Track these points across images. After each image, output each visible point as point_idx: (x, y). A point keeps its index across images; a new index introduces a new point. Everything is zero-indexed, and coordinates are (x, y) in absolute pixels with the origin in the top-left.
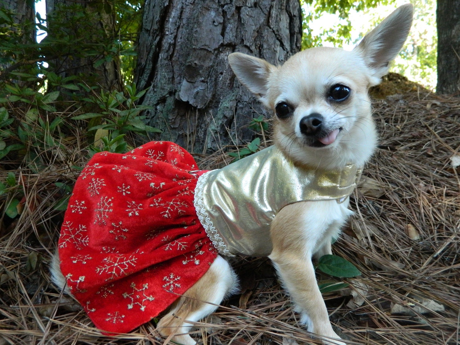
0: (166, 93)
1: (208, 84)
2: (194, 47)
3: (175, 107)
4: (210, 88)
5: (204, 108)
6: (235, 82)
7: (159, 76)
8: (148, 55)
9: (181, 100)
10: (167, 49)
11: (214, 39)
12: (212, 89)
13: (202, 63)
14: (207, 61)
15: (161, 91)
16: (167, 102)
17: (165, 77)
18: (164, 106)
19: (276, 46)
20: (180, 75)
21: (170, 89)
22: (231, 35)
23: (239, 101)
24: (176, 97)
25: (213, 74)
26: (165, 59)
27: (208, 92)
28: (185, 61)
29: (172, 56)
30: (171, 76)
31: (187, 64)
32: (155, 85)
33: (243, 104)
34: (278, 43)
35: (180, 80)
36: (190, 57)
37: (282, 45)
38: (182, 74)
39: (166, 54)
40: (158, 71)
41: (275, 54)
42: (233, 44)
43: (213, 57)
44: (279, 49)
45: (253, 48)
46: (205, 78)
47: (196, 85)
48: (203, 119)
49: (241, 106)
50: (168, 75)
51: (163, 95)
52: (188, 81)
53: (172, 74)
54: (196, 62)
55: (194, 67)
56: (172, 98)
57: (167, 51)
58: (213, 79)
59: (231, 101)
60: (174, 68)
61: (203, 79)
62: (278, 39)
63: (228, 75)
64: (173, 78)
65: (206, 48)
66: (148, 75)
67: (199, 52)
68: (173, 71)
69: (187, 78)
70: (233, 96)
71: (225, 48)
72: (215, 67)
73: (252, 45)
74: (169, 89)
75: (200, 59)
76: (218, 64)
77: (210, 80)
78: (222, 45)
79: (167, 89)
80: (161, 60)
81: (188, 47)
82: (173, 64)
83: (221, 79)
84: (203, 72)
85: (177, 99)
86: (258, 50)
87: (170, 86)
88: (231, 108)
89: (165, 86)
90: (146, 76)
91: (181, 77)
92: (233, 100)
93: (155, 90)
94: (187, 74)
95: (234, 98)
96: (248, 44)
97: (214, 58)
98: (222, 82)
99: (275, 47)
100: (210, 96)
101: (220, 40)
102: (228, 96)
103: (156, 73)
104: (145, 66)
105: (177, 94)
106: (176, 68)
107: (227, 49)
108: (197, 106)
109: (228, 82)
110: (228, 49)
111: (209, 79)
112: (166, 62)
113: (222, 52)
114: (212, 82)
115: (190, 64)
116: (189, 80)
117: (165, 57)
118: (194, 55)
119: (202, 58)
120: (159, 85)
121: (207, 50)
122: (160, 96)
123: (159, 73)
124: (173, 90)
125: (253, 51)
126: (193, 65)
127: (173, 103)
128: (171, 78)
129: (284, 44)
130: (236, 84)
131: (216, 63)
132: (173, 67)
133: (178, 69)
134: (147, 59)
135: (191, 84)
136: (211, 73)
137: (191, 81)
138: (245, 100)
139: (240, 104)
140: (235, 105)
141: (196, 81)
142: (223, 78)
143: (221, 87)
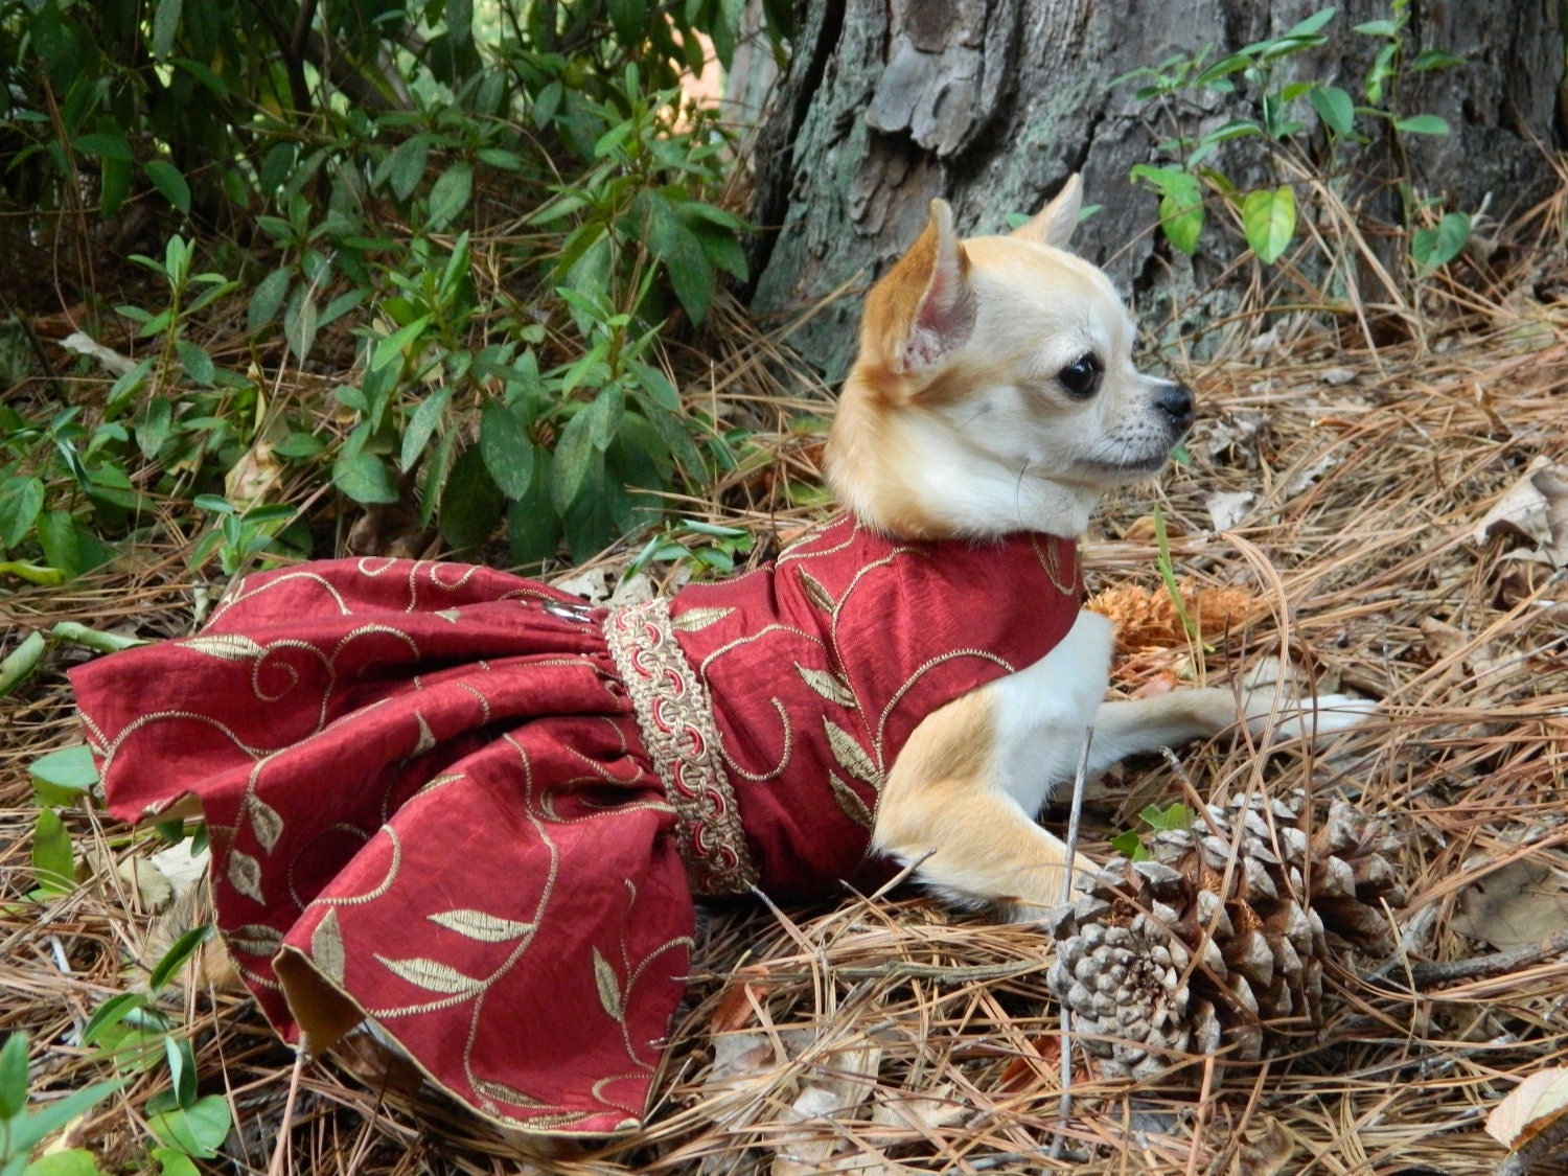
0: (855, 99)
1: (987, 53)
3: (868, 153)
4: (992, 71)
5: (959, 151)
6: (1088, 39)
9: (879, 126)
12: (997, 75)
15: (842, 91)
16: (853, 132)
17: (857, 34)
18: (847, 147)
23: (1100, 117)
24: (873, 115)
25: (1005, 12)
27: (985, 85)
30: (879, 31)
32: (836, 66)
33: (1117, 129)
46: (975, 33)
47: (945, 60)
48: (965, 196)
49: (1108, 135)
50: (867, 26)
51: (849, 107)
52: (919, 50)
53: (884, 22)
58: (1004, 32)
59: (1063, 117)
61: (968, 35)
63: (1070, 9)
64: (886, 35)
66: (819, 27)
68: (888, 10)
69: (915, 37)
70: (1077, 95)
74: (866, 83)
77: (994, 36)
83: (1037, 29)
84: (970, 6)
85: (872, 124)
88: (1058, 147)
89: (852, 73)
90: (810, 35)
92: (1076, 114)
94: (913, 22)
95: (1075, 106)
98: (1042, 43)
100: (988, 101)
102: (1057, 97)
103: (845, 18)
108: (936, 147)
109: (1069, 37)
111: (990, 33)
114: (999, 44)
116: (921, 45)
122: (841, 111)
127: (866, 137)
128: (879, 39)
130: (1092, 46)
135: (928, 58)
136: (997, 12)
137: (930, 48)
138: (1125, 112)
139: (1104, 130)
140: (1081, 135)
141: (945, 46)
142: (1045, 24)
143: (1040, 60)
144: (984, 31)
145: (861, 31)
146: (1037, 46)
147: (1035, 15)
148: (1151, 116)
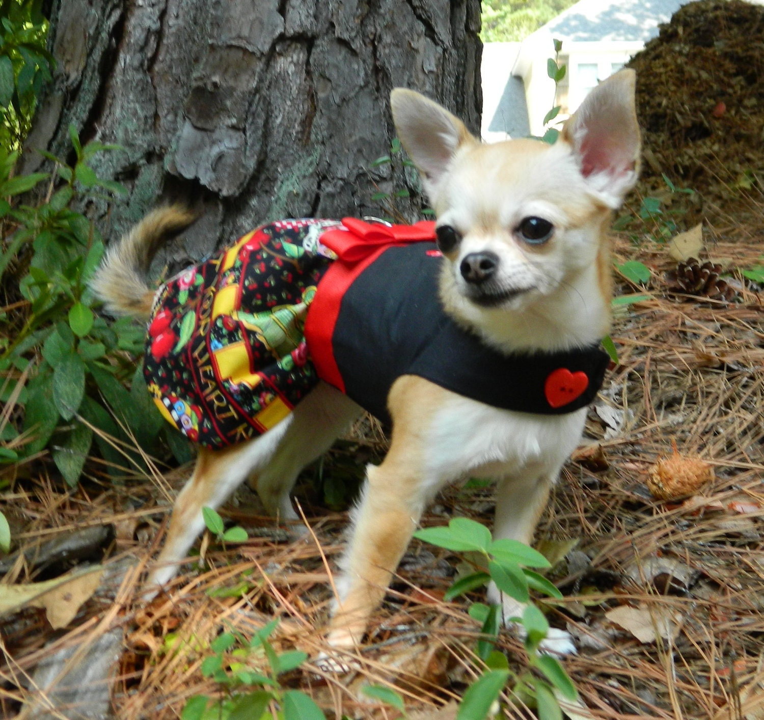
0: (138, 155)
1: (248, 134)
2: (210, 41)
3: (164, 191)
4: (253, 145)
5: (237, 194)
6: (314, 130)
7: (118, 112)
8: (89, 55)
9: (181, 175)
10: (141, 43)
11: (261, 23)
12: (257, 147)
13: (232, 83)
14: (244, 77)
15: (127, 149)
16: (140, 177)
17: (135, 114)
18: (133, 187)
19: (416, 37)
20: (174, 111)
21: (149, 146)
22: (303, 13)
23: (325, 178)
24: (167, 167)
25: (259, 109)
26: (136, 70)
27: (248, 153)
28: (188, 74)
29: (153, 60)
30: (150, 113)
31: (194, 84)
32: (107, 132)
33: (335, 185)
34: (421, 28)
35: (175, 122)
36: (201, 66)
37: (431, 32)
38: (178, 108)
39: (138, 56)
40: (114, 97)
41: (414, 57)
42: (309, 34)
43: (259, 66)
44: (422, 43)
45: (357, 45)
46: (239, 120)
47: (216, 135)
48: (234, 223)
49: (330, 189)
50: (142, 109)
51: (132, 160)
52: (196, 128)
53: (153, 108)
54: (216, 79)
55: (211, 93)
56: (155, 168)
57: (142, 49)
58: (260, 122)
59: (304, 177)
60: (158, 90)
61: (234, 121)
62: (419, 17)
63: (298, 111)
64: (156, 116)
65: (243, 44)
66: (89, 106)
67: (224, 53)
68: (156, 99)
69: (194, 119)
70: (311, 163)
71: (289, 46)
72: (264, 92)
73: (356, 37)
74: (145, 146)
75: (226, 71)
76: (270, 83)
77: (252, 122)
78: (282, 38)
79: (141, 146)
80: (124, 70)
81: (194, 41)
82: (156, 80)
83: (278, 121)
84: (235, 104)
85: (168, 173)
86: (370, 48)
87: (150, 136)
88: (305, 195)
89: (134, 138)
90: (81, 110)
91: (176, 115)
92: (311, 175)
93: (108, 145)
94: (193, 110)
95: (311, 170)
96: (346, 36)
97: (262, 70)
98: (281, 130)
99: (413, 39)
100: (252, 164)
101: (276, 26)
102: (297, 164)
103: (109, 101)
104: (81, 83)
105: (167, 159)
106: (163, 91)
107: (293, 46)
108: (220, 190)
109: (297, 127)
110: (296, 48)
111: (250, 120)
112: (139, 76)
113: (280, 54)
114: (257, 129)
115: (200, 83)
116: (199, 125)
117: (136, 63)
118: (211, 59)
119: (231, 70)
120: (120, 134)
121: (245, 51)
122: (124, 163)
123: (118, 103)
124: (157, 148)
125: (358, 51)
126: (210, 87)
127: (158, 180)
128: (151, 117)
129: (436, 30)
130: (316, 134)
131: (267, 83)
132: (155, 88)
133: (169, 93)
134: (85, 68)
135: (204, 134)
136: (254, 108)
137: (204, 127)
138: (339, 176)
139: (327, 186)
140: (315, 187)
141: (216, 127)
142: (283, 118)
143: (279, 141)
144: (246, 120)
145: (139, 111)
146: (278, 132)
147: (276, 113)
148: (352, 179)
